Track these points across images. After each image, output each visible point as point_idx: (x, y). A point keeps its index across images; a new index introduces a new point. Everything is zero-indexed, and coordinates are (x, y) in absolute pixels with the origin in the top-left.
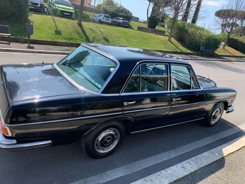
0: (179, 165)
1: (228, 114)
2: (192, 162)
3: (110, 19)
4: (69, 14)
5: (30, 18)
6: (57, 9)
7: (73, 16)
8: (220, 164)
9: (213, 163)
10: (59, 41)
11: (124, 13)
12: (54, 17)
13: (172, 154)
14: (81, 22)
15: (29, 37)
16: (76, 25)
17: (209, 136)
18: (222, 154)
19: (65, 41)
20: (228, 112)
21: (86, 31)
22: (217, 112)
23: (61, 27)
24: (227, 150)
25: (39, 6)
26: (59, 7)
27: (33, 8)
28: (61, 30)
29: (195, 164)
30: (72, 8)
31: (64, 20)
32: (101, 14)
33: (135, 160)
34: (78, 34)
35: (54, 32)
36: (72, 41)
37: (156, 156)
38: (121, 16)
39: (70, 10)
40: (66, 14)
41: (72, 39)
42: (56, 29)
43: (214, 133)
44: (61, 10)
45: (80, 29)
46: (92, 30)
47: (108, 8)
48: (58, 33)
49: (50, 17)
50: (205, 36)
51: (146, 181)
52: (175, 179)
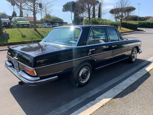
0: (127, 79)
1: (140, 54)
2: (133, 77)
3: (51, 25)
4: (27, 25)
5: (4, 31)
6: (19, 24)
7: (30, 26)
8: (148, 75)
9: (144, 75)
10: (26, 41)
11: (58, 20)
12: (19, 29)
13: (120, 78)
14: (36, 29)
15: (7, 42)
16: (33, 30)
17: (134, 67)
18: (147, 71)
19: (29, 40)
20: (140, 53)
21: (40, 33)
22: (134, 53)
23: (24, 33)
24: (148, 69)
25: (7, 24)
26: (20, 22)
27: (4, 25)
28: (25, 35)
29: (135, 77)
30: (28, 22)
31: (25, 29)
32: (45, 23)
33: (102, 84)
34: (36, 35)
35: (21, 37)
36: (34, 40)
37: (112, 80)
38: (57, 23)
39: (27, 23)
40: (25, 25)
41: (33, 38)
42: (22, 35)
43: (137, 65)
44: (22, 24)
45: (36, 32)
46: (43, 32)
47: (48, 19)
48: (24, 36)
49: (16, 29)
50: (109, 23)
51: (115, 89)
52: (129, 85)
